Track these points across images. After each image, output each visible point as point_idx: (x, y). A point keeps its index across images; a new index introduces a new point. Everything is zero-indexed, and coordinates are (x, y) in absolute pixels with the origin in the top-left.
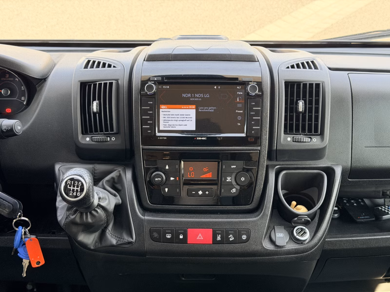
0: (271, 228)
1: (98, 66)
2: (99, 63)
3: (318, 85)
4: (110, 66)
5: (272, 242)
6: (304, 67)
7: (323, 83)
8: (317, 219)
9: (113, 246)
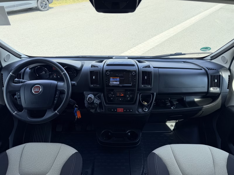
0: (138, 108)
1: (94, 67)
2: (95, 66)
3: (150, 72)
4: (97, 67)
5: (138, 112)
6: (147, 68)
7: (152, 72)
8: (149, 106)
9: (99, 112)
